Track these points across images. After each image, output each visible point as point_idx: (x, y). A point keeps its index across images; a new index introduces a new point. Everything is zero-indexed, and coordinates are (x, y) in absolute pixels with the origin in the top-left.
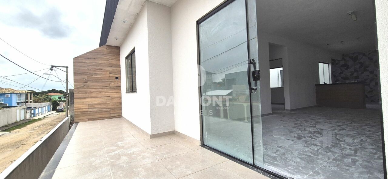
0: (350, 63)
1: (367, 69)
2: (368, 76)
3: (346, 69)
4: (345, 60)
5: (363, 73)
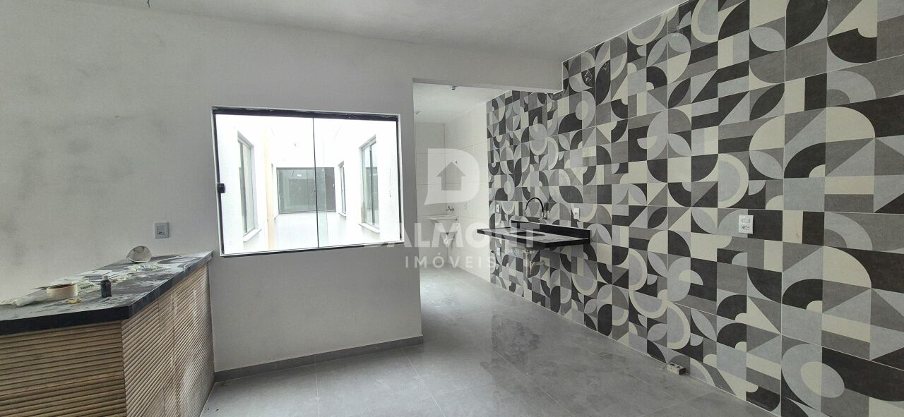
0: (587, 109)
1: (641, 142)
2: (643, 187)
3: (574, 145)
4: (572, 92)
5: (624, 169)
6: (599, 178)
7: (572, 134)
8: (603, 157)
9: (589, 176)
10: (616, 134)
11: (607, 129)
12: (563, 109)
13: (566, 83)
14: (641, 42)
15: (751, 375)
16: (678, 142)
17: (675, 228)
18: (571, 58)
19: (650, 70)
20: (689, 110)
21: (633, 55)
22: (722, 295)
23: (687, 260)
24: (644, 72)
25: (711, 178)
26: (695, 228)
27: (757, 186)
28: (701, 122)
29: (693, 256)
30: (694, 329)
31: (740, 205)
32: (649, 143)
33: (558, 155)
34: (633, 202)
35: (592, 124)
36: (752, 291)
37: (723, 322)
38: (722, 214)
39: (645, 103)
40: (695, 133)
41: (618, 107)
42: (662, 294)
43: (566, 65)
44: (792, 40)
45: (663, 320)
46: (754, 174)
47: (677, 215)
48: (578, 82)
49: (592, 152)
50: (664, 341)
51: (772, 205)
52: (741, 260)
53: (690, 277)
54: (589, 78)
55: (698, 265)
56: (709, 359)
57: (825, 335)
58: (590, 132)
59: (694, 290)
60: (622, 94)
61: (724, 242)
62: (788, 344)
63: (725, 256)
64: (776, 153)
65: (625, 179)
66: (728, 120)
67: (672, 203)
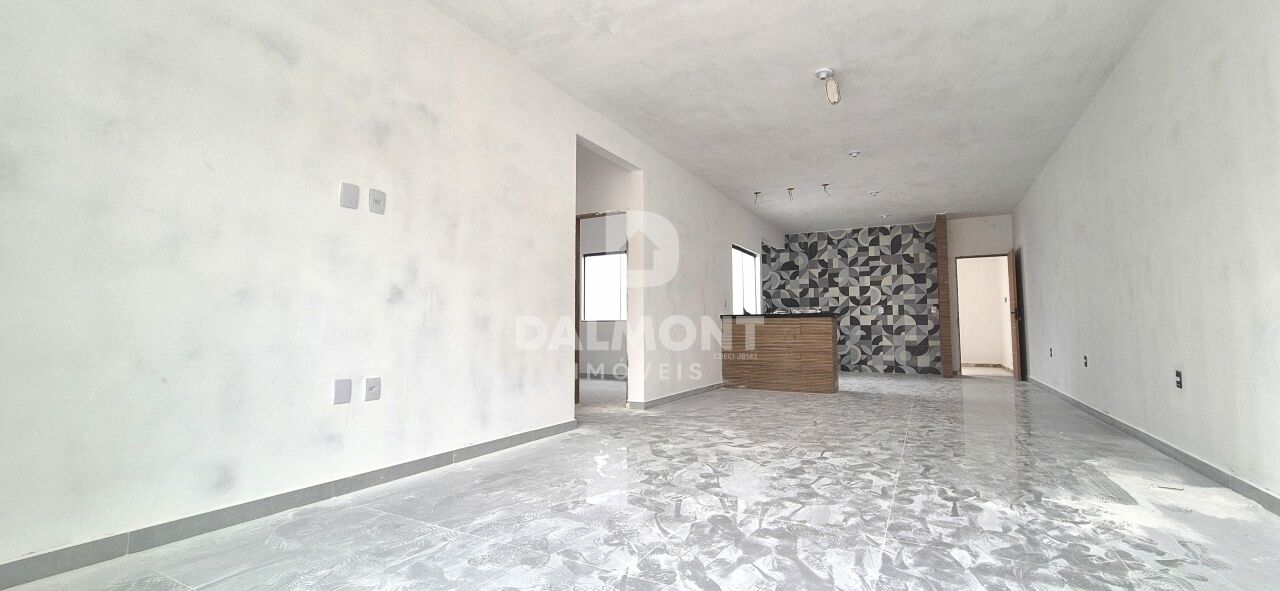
6: (811, 293)
7: (792, 272)
8: (813, 284)
9: (804, 292)
10: (821, 275)
11: (816, 272)
12: (785, 258)
13: (787, 246)
14: (835, 239)
15: (885, 363)
16: (853, 280)
17: (853, 314)
18: (791, 234)
19: (839, 250)
20: (857, 269)
21: (830, 242)
22: (873, 337)
23: (858, 327)
24: (836, 251)
25: (868, 294)
26: (862, 313)
27: (884, 297)
28: (863, 274)
29: (862, 324)
30: (863, 353)
31: (878, 304)
32: (839, 280)
33: (780, 282)
34: (831, 305)
35: (807, 267)
36: (884, 333)
37: (874, 347)
38: (872, 308)
39: (836, 263)
40: (861, 278)
41: (822, 262)
42: (848, 343)
43: (787, 236)
44: (893, 253)
45: (849, 353)
46: (883, 294)
47: (854, 309)
48: (795, 246)
49: (807, 282)
50: (849, 363)
51: (889, 303)
52: (880, 323)
53: (859, 333)
54: (803, 246)
55: (864, 328)
56: (869, 363)
57: (907, 342)
58: (804, 272)
59: (862, 337)
60: (825, 257)
61: (873, 318)
62: (896, 348)
63: (874, 322)
64: (890, 287)
65: (826, 295)
66: (873, 274)
67: (851, 304)
